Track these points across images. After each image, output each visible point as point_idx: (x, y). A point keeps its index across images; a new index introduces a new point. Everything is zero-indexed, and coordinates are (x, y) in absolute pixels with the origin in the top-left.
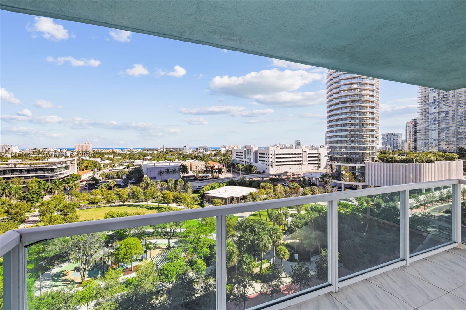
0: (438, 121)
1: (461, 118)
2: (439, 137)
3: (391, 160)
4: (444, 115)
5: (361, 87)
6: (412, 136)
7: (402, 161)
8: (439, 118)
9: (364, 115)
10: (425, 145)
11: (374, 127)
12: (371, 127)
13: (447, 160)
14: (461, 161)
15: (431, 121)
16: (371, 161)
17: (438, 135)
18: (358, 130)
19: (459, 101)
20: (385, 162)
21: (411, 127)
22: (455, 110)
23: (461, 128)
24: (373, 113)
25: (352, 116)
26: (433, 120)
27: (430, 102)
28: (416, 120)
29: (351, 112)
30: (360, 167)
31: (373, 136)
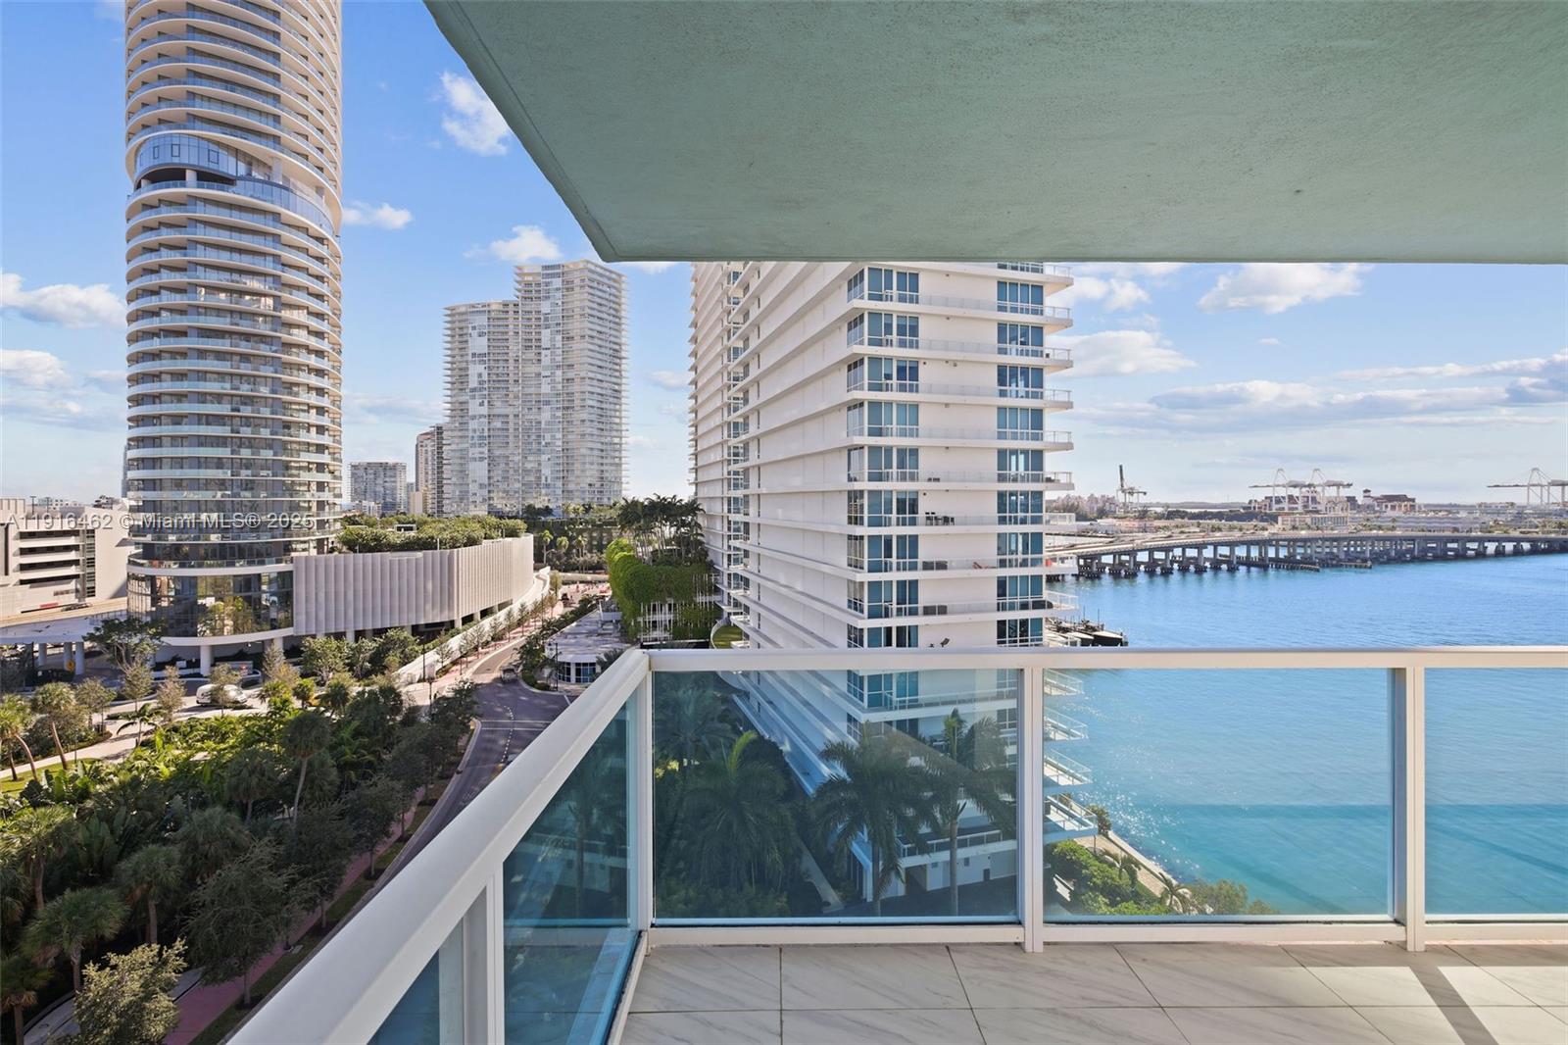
0: (487, 439)
1: (529, 436)
2: (489, 478)
3: (377, 545)
4: (498, 424)
5: (277, 293)
6: (430, 473)
7: (408, 546)
8: (489, 430)
9: (290, 394)
10: (461, 499)
11: (325, 440)
12: (313, 437)
13: (506, 536)
14: (531, 537)
15: (473, 437)
16: (313, 552)
17: (487, 472)
18: (269, 444)
19: (527, 395)
20: (360, 552)
21: (430, 449)
22: (518, 416)
23: (529, 458)
24: (320, 392)
25: (245, 389)
26: (478, 433)
27: (471, 385)
28: (439, 430)
29: (241, 376)
30: (276, 575)
31: (321, 467)
